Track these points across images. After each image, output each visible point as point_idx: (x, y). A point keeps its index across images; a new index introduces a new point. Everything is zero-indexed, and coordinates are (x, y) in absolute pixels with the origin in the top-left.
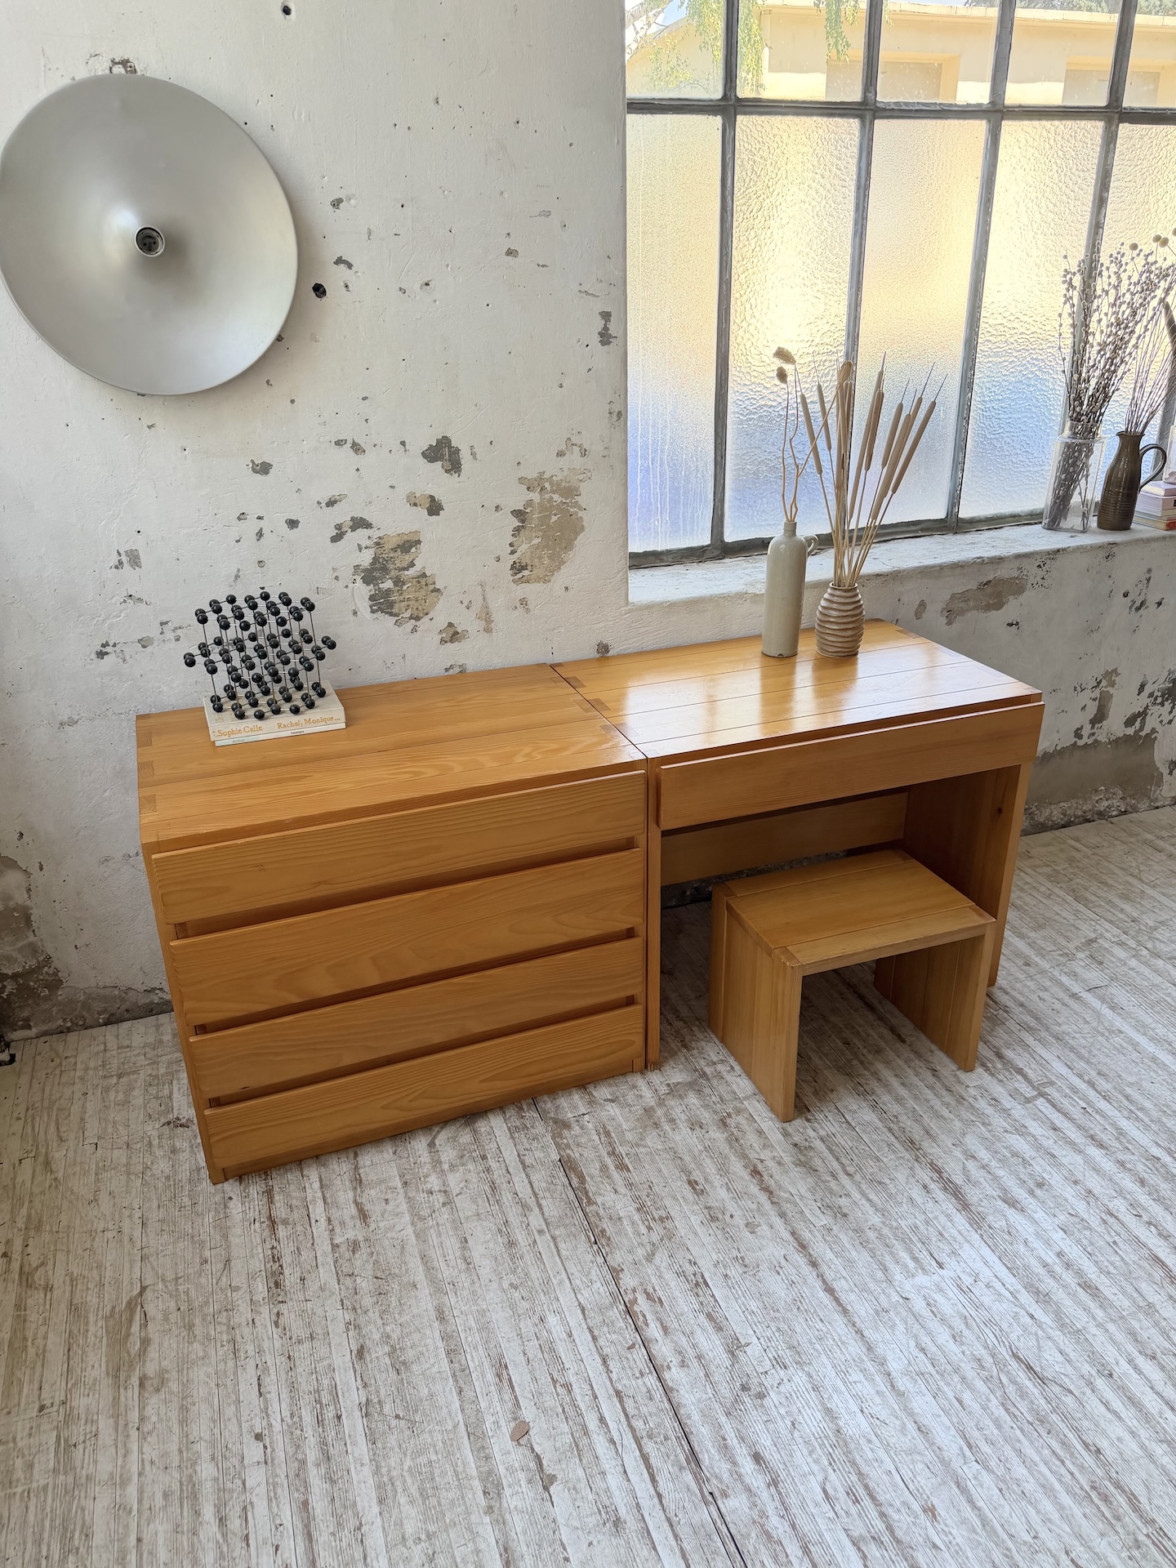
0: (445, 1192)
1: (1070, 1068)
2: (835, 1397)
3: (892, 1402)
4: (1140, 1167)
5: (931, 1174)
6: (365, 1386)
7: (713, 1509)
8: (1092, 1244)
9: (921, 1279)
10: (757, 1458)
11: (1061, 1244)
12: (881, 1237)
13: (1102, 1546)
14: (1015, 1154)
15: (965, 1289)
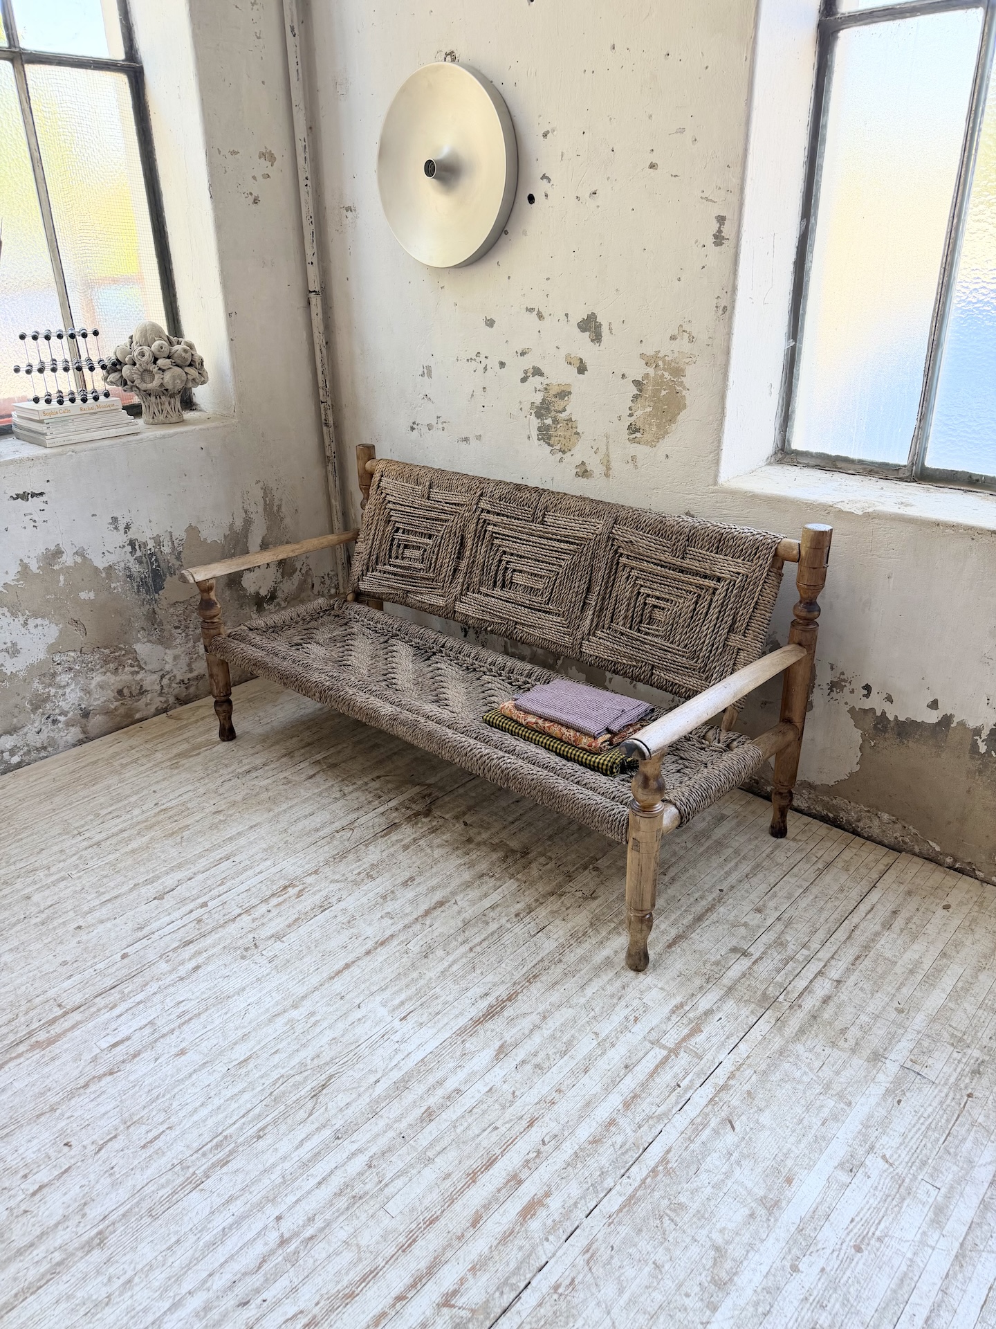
2: (255, 990)
4: (619, 1138)
5: (505, 993)
9: (383, 1012)
11: (472, 1090)
15: (386, 1037)
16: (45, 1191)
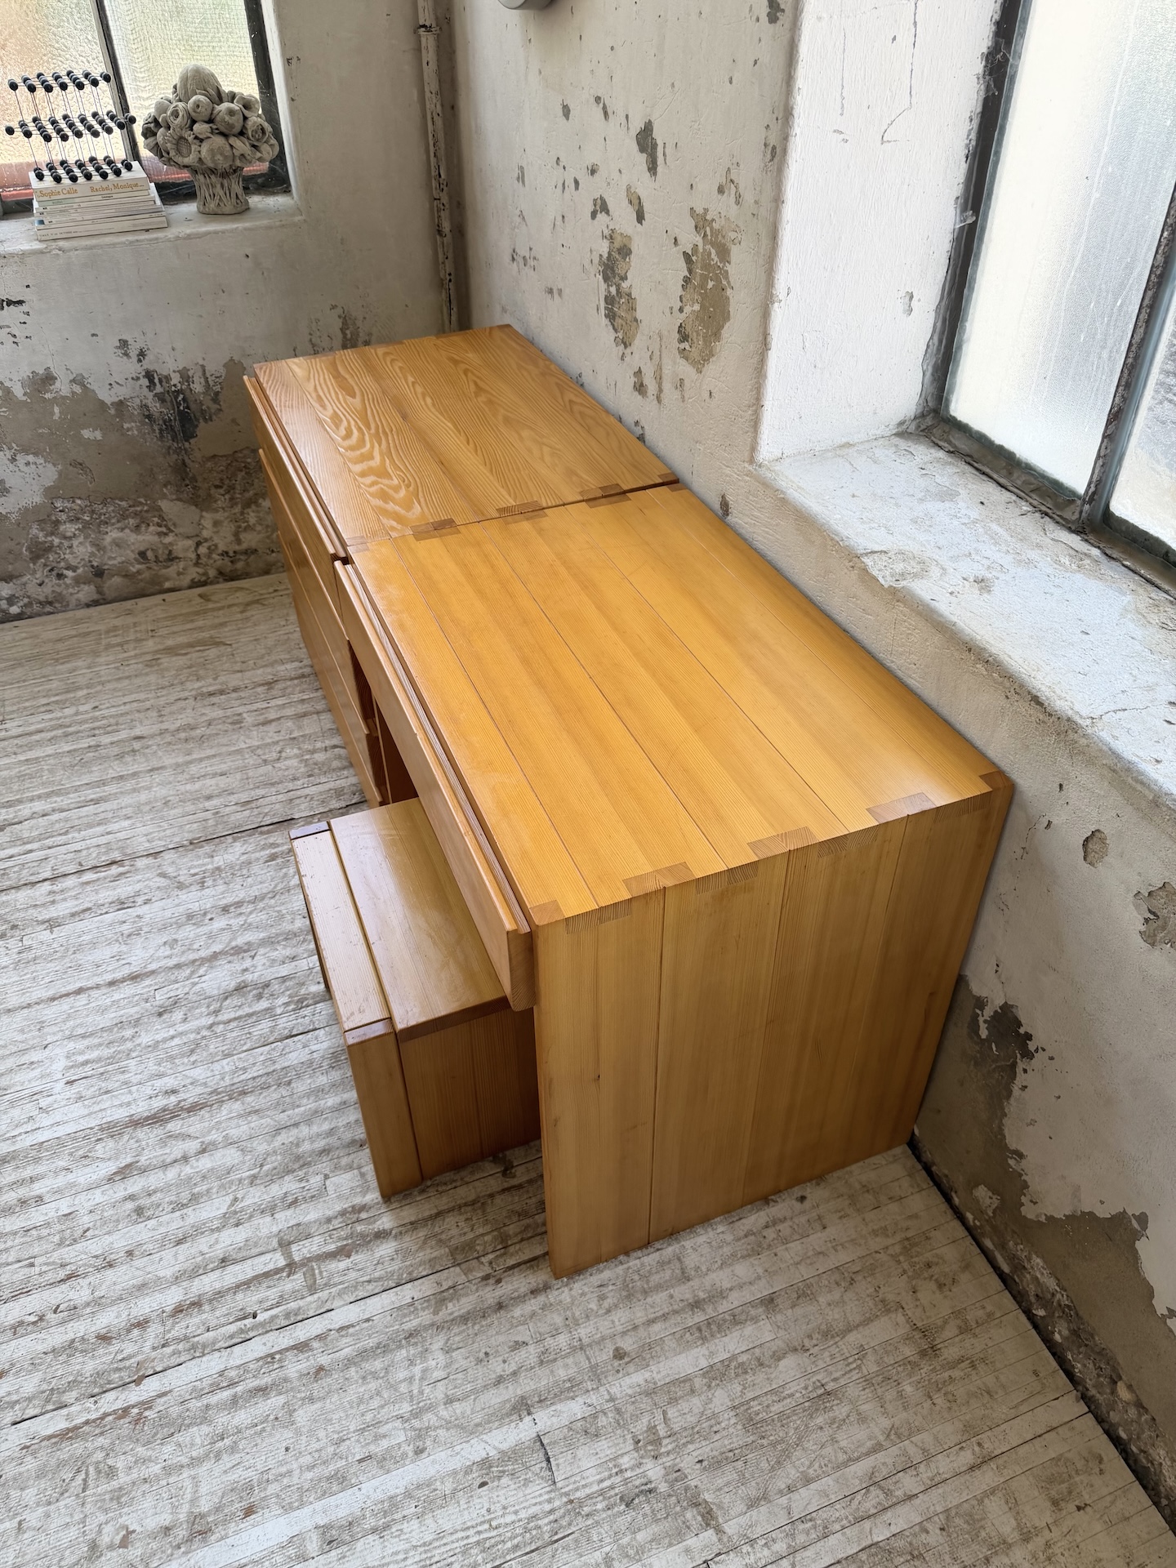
5: (190, 1100)
8: (40, 1238)
9: (62, 1063)
11: (53, 1205)
14: (195, 1199)
15: (35, 1097)
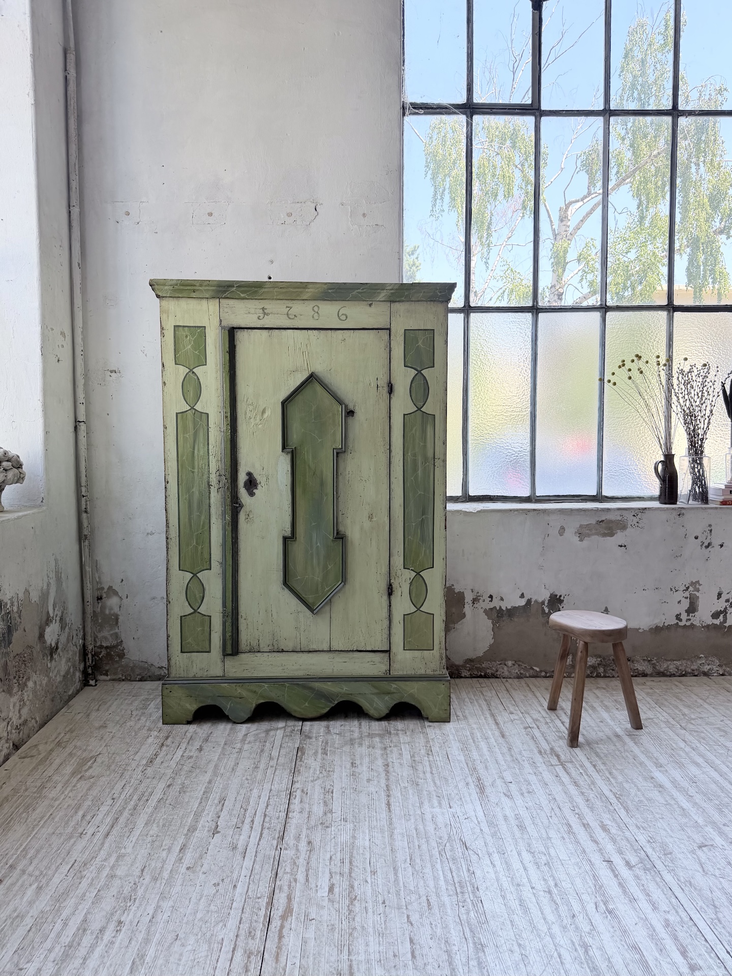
0: (240, 749)
1: (588, 759)
2: (361, 834)
3: (387, 840)
4: (592, 795)
5: (474, 780)
6: (164, 794)
7: (277, 853)
8: (538, 815)
9: (437, 810)
10: (309, 843)
11: (521, 812)
12: (429, 793)
13: (446, 899)
15: (456, 816)
16: (417, 953)
